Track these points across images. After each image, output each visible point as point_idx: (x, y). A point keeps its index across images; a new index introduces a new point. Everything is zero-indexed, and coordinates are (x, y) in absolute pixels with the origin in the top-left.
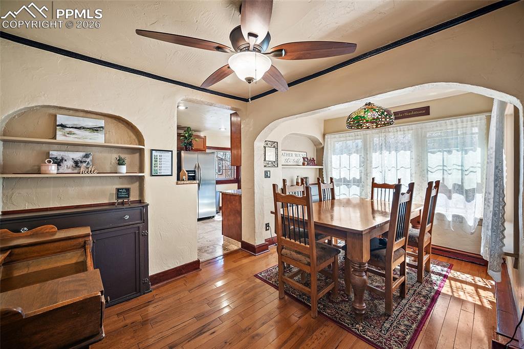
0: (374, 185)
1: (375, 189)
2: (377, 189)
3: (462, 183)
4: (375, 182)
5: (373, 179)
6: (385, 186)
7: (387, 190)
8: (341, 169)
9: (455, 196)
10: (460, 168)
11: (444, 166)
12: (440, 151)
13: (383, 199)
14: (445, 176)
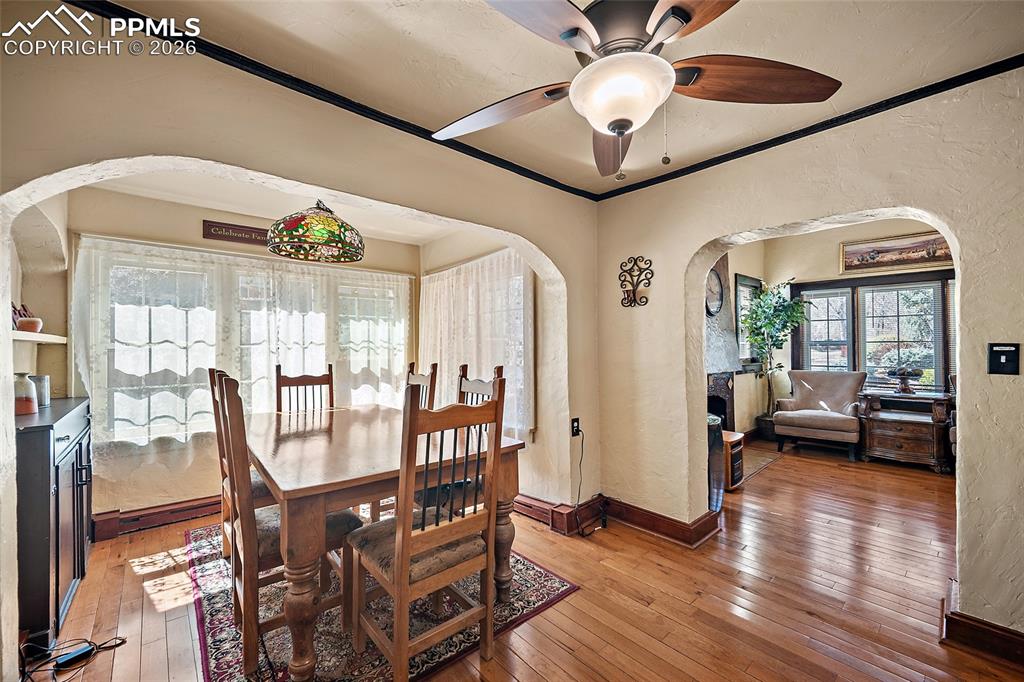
0: (282, 381)
1: (285, 390)
2: (287, 388)
3: (389, 366)
4: (282, 374)
5: (278, 368)
6: (305, 381)
7: (309, 388)
8: (154, 348)
9: (383, 385)
10: (386, 345)
11: (369, 341)
12: (364, 319)
13: (302, 407)
14: (372, 358)
